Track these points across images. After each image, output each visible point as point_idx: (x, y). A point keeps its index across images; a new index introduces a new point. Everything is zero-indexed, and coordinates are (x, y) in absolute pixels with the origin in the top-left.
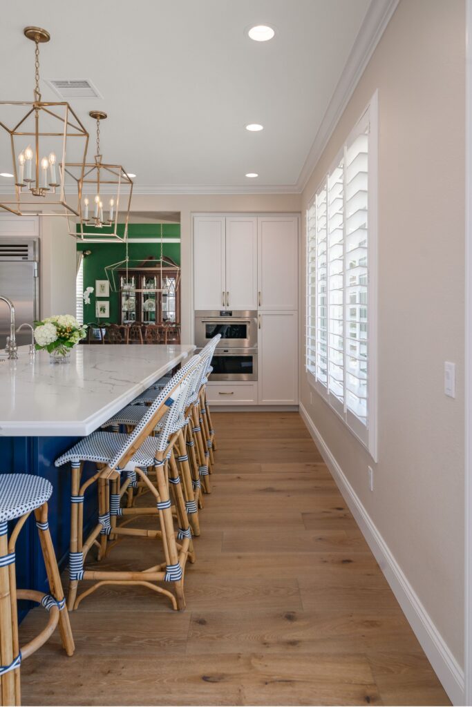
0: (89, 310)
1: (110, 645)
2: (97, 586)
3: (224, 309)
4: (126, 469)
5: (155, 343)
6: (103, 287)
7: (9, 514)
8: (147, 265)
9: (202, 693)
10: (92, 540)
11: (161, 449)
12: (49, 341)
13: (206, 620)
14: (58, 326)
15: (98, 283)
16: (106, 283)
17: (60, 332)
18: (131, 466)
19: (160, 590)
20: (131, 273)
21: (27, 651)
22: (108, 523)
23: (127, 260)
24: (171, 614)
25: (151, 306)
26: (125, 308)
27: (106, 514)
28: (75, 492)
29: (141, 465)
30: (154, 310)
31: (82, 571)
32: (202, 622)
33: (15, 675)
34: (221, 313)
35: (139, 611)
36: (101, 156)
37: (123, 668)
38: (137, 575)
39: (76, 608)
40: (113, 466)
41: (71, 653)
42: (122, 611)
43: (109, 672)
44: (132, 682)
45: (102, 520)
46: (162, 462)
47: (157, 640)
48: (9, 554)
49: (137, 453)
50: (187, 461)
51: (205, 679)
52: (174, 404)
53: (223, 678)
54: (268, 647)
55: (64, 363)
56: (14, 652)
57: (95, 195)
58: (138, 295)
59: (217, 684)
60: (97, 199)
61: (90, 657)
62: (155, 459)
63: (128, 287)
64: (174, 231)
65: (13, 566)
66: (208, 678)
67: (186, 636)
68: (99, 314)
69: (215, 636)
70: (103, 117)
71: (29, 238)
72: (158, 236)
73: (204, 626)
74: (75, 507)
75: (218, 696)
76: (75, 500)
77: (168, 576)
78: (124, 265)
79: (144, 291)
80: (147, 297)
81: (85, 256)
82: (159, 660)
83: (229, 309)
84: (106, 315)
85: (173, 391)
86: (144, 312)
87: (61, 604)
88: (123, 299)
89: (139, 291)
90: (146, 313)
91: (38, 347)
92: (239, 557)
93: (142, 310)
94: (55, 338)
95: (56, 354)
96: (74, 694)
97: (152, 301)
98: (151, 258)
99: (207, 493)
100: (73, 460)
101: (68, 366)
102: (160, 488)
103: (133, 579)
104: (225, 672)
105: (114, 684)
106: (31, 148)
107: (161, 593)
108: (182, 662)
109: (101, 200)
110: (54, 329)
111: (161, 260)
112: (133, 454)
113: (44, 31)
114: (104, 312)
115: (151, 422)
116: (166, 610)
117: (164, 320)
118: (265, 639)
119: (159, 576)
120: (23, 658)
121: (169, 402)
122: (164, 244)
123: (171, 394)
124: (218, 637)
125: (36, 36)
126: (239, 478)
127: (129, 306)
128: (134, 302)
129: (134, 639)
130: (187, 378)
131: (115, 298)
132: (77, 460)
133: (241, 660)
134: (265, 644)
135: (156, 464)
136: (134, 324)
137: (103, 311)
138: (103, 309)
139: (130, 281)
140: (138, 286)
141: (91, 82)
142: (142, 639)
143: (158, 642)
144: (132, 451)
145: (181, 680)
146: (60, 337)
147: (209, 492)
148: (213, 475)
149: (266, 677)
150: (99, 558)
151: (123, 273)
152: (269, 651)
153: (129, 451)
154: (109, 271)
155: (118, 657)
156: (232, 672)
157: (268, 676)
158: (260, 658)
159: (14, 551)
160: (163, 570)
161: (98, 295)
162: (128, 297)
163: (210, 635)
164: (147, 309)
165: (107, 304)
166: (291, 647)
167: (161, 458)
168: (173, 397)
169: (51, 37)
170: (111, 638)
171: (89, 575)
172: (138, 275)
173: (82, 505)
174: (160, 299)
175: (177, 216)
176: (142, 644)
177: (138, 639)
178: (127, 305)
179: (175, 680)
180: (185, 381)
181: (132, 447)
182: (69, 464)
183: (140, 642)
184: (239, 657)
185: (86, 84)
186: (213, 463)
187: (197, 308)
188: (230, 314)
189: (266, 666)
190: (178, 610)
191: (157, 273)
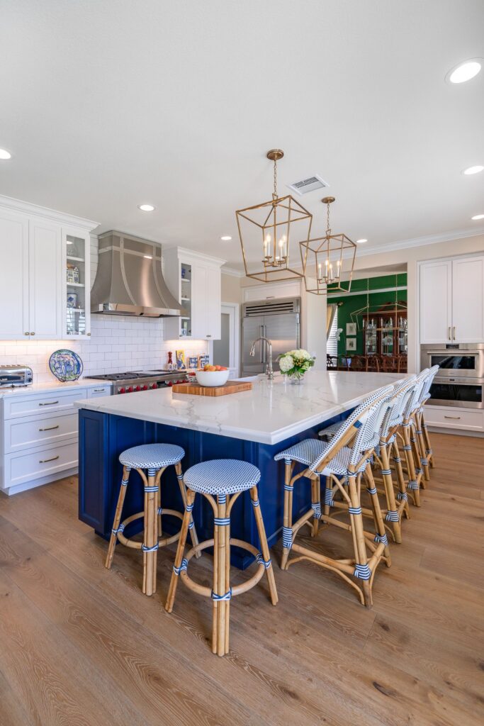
0: (341, 345)
1: (304, 610)
2: (301, 558)
3: (450, 342)
4: (323, 473)
5: (389, 371)
6: (352, 328)
7: (225, 490)
8: (385, 309)
9: (370, 698)
10: (304, 520)
11: (354, 462)
12: (289, 368)
13: (390, 627)
14: (294, 358)
15: (348, 325)
16: (354, 325)
17: (295, 362)
18: (327, 471)
19: (350, 581)
20: (371, 316)
21: (237, 591)
22: (319, 511)
23: (368, 306)
24: (358, 606)
25: (389, 341)
26: (368, 343)
27: (317, 503)
28: (287, 483)
29: (335, 473)
30: (392, 344)
31: (291, 543)
32: (385, 627)
33: (226, 605)
34: (448, 346)
35: (333, 591)
36: (330, 230)
37: (308, 635)
38: (330, 561)
39: (287, 569)
40: (312, 469)
41: (274, 603)
42: (320, 586)
43: (297, 633)
44: (313, 652)
45: (314, 507)
46: (353, 474)
47: (341, 624)
48: (226, 518)
49: (331, 462)
50: (390, 476)
51: (376, 685)
52: (363, 427)
53: (394, 695)
54: (451, 689)
55: (299, 384)
56: (226, 588)
57: (325, 260)
58: (379, 333)
59: (387, 697)
60: (327, 263)
61: (287, 613)
62: (348, 470)
63: (371, 327)
64: (402, 279)
65: (228, 527)
66: (380, 686)
67: (367, 634)
68: (348, 348)
69: (395, 647)
70: (332, 200)
71: (293, 298)
72: (394, 285)
73: (385, 632)
74: (287, 493)
75: (384, 710)
76: (287, 488)
77: (357, 572)
78: (366, 310)
79: (384, 330)
80: (386, 334)
81: (339, 306)
82: (339, 644)
83: (455, 342)
84: (354, 348)
85: (361, 415)
86: (384, 346)
87: (267, 564)
88: (367, 336)
89: (379, 329)
90: (385, 347)
91: (282, 372)
92: (437, 579)
93: (382, 345)
94: (292, 366)
95: (294, 377)
96: (268, 637)
97: (390, 337)
98: (389, 303)
99: (417, 506)
100: (286, 458)
101: (301, 387)
102: (352, 496)
103: (327, 563)
104: (397, 689)
105: (298, 645)
106: (270, 235)
107: (350, 584)
108: (358, 657)
109: (330, 262)
110: (291, 359)
111: (396, 304)
112: (327, 462)
113: (279, 150)
114: (353, 346)
115: (342, 439)
116: (355, 601)
117: (401, 352)
118: (450, 678)
119: (350, 570)
120: (233, 595)
121: (358, 424)
122: (399, 291)
123: (359, 417)
124: (399, 650)
125: (274, 156)
126: (453, 499)
127: (372, 341)
128: (375, 339)
129: (321, 614)
130: (375, 405)
131: (361, 336)
132: (289, 459)
133: (417, 687)
134: (448, 683)
135: (348, 475)
136: (374, 355)
137: (351, 345)
138: (351, 344)
139: (370, 323)
140: (378, 326)
141: (318, 177)
142: (329, 618)
143: (342, 627)
144: (327, 460)
145: (353, 674)
146: (295, 366)
147: (419, 505)
148: (426, 491)
149: (442, 721)
150: (312, 535)
151: (365, 317)
152: (452, 693)
153: (324, 460)
154: (354, 316)
155: (308, 624)
156: (405, 693)
157: (445, 721)
158: (440, 696)
159: (229, 517)
160: (353, 565)
161: (348, 334)
162: (371, 334)
163: (389, 644)
164: (386, 344)
165: (354, 340)
166: (480, 703)
167: (353, 470)
168: (361, 420)
169: (285, 154)
170: (306, 605)
171: (297, 548)
172: (377, 317)
173: (291, 493)
174: (397, 335)
175: (404, 266)
176: (328, 622)
177: (325, 616)
178: (370, 341)
179: (348, 671)
180: (373, 408)
181: (327, 457)
182: (283, 461)
183: (327, 619)
184: (416, 683)
185: (314, 179)
186: (429, 479)
187: (424, 342)
188: (456, 346)
189: (445, 709)
190: (365, 605)
191: (393, 316)
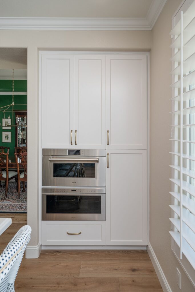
3: (71, 147)
6: (7, 123)
23: (13, 105)
34: (70, 151)
68: (5, 140)
78: (11, 108)
83: (77, 147)
84: (9, 141)
114: (8, 139)
131: (14, 130)
138: (7, 137)
161: (4, 128)
165: (9, 134)
187: (45, 147)
188: (78, 152)
